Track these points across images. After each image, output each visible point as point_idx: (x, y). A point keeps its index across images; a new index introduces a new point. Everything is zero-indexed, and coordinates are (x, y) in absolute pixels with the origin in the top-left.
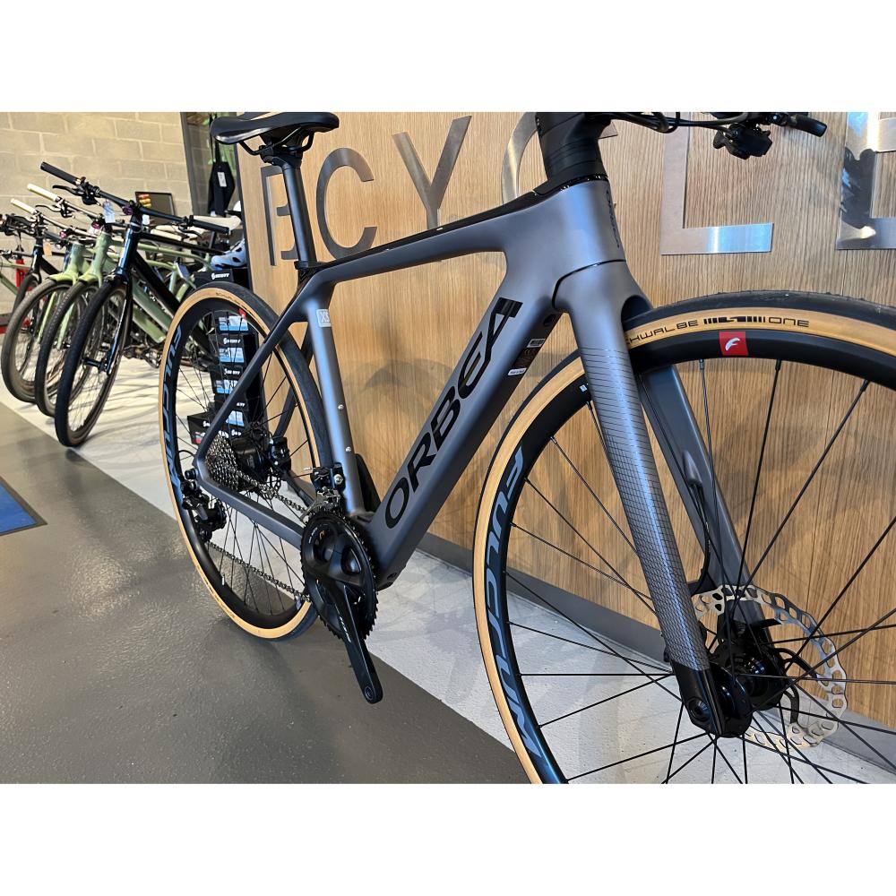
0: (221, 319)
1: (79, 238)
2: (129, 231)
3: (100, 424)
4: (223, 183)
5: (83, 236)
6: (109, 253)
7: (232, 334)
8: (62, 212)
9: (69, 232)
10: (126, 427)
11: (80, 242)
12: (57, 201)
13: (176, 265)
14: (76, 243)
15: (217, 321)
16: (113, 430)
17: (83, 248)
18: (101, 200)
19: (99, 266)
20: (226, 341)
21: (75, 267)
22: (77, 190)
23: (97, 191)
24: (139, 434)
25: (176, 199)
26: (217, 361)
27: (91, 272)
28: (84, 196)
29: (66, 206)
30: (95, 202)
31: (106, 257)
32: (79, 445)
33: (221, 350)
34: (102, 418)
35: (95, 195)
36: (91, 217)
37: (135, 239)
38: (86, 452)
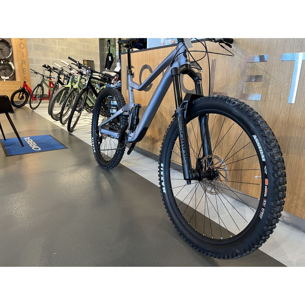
0: (111, 101)
1: (73, 76)
2: (89, 76)
3: (76, 127)
4: (110, 60)
5: (74, 75)
6: (81, 81)
7: (114, 106)
8: (70, 69)
9: (70, 74)
10: (83, 128)
11: (73, 77)
12: (69, 66)
13: (97, 85)
14: (71, 77)
15: (110, 102)
16: (79, 129)
17: (73, 78)
18: (83, 68)
19: (78, 84)
20: (112, 107)
21: (70, 84)
22: (77, 65)
23: (82, 65)
24: (86, 130)
25: (95, 63)
26: (110, 112)
27: (75, 86)
28: (79, 67)
29: (71, 67)
30: (81, 68)
31: (80, 82)
32: (72, 132)
33: (111, 110)
34: (77, 125)
35: (81, 67)
36: (78, 71)
37: (90, 78)
38: (73, 133)
